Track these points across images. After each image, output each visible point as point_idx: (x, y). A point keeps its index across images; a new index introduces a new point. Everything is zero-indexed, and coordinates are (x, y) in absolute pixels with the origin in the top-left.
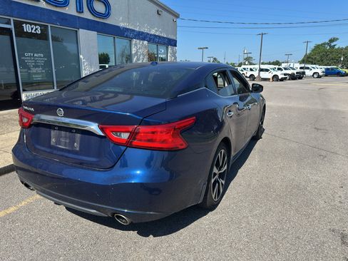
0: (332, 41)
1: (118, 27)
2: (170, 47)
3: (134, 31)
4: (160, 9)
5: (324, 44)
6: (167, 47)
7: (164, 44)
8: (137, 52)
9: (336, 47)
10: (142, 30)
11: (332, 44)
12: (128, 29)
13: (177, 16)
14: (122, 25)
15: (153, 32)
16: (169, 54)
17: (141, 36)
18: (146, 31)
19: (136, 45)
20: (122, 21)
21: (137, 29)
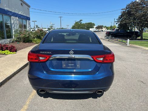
0: (81, 21)
1: (4, 10)
2: (27, 21)
3: (12, 12)
4: (22, 3)
5: (78, 22)
6: (26, 21)
7: (25, 19)
8: (14, 22)
9: (82, 23)
10: (15, 12)
11: (81, 22)
12: (9, 11)
13: (29, 7)
14: (6, 9)
15: (20, 13)
16: (27, 24)
17: (15, 15)
18: (17, 12)
19: (13, 19)
20: (6, 7)
21: (13, 11)
